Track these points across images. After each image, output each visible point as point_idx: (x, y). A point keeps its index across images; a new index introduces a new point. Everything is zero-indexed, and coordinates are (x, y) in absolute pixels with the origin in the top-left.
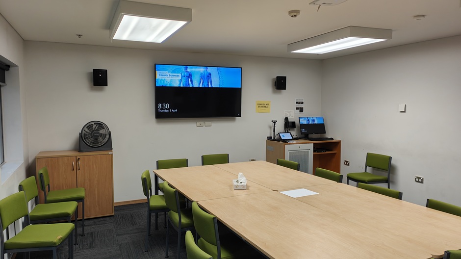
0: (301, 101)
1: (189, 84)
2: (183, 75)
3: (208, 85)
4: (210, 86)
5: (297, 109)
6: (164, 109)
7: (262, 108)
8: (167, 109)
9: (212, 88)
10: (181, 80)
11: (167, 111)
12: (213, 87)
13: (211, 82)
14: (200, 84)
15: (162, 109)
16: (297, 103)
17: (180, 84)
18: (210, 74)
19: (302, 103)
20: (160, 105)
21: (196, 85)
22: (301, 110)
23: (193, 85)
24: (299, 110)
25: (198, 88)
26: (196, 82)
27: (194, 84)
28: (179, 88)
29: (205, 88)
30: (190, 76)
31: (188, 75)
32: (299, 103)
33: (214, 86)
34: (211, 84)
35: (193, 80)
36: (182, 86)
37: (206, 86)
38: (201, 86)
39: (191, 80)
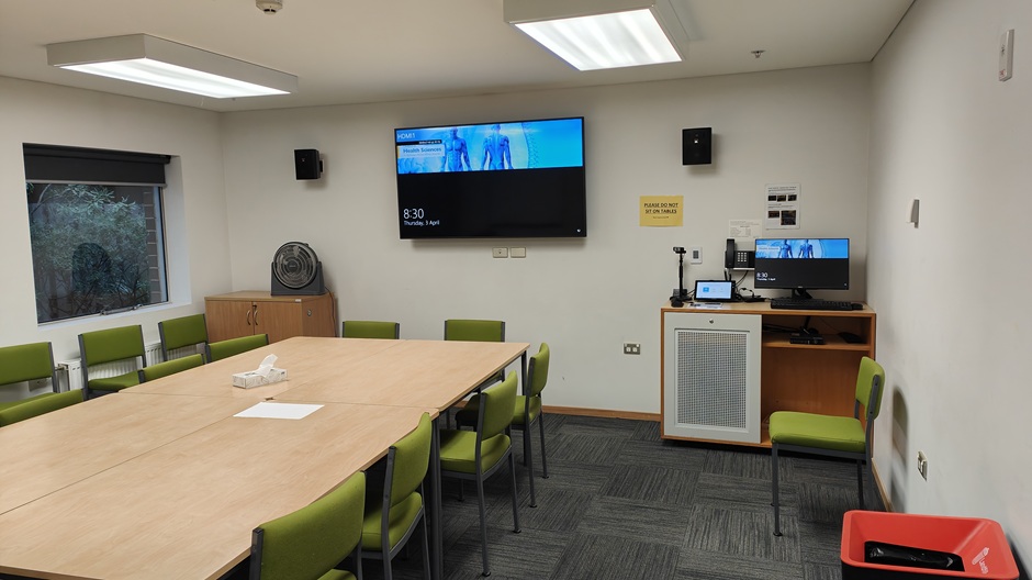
0: (787, 193)
1: (461, 165)
2: (448, 146)
3: (503, 164)
4: (507, 167)
5: (773, 214)
6: (415, 220)
7: (657, 215)
8: (420, 220)
9: (511, 171)
10: (445, 158)
11: (421, 224)
12: (515, 168)
13: (509, 157)
14: (484, 164)
15: (410, 220)
16: (771, 198)
17: (443, 166)
18: (506, 140)
19: (793, 198)
20: (406, 212)
21: (476, 166)
22: (789, 218)
23: (469, 166)
24: (779, 219)
25: (482, 173)
26: (475, 159)
27: (471, 163)
28: (442, 174)
29: (495, 171)
30: (462, 148)
31: (458, 146)
32: (782, 198)
33: (515, 166)
34: (509, 163)
35: (469, 155)
36: (447, 170)
37: (499, 168)
38: (486, 168)
39: (465, 157)
